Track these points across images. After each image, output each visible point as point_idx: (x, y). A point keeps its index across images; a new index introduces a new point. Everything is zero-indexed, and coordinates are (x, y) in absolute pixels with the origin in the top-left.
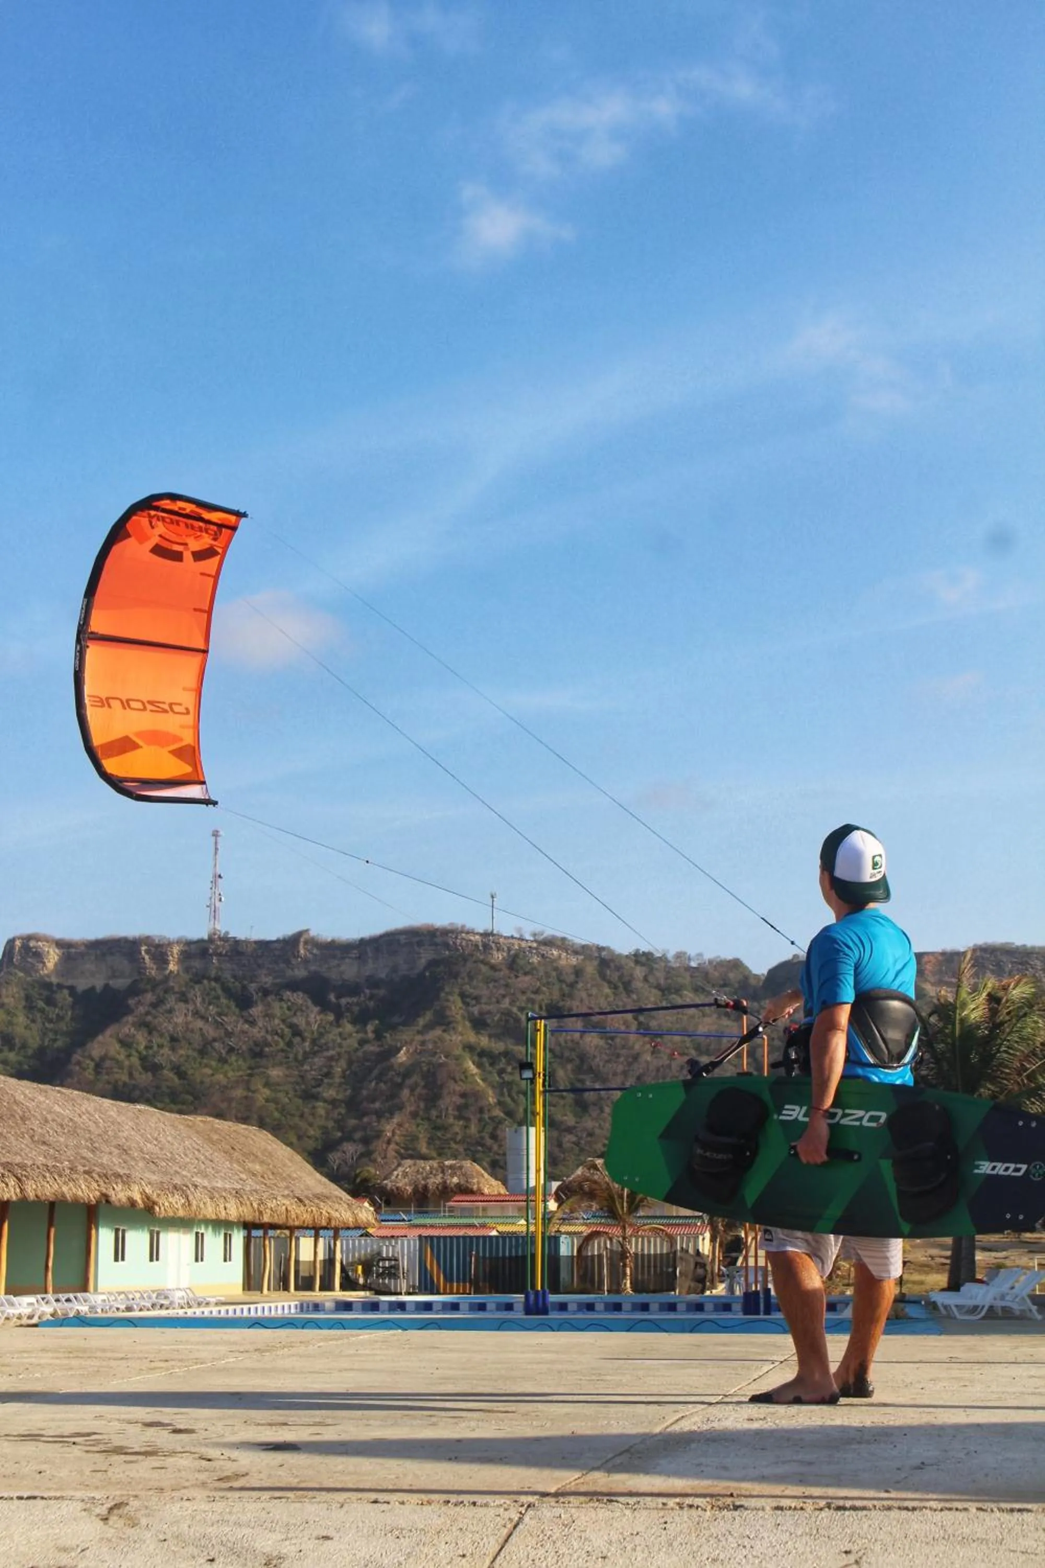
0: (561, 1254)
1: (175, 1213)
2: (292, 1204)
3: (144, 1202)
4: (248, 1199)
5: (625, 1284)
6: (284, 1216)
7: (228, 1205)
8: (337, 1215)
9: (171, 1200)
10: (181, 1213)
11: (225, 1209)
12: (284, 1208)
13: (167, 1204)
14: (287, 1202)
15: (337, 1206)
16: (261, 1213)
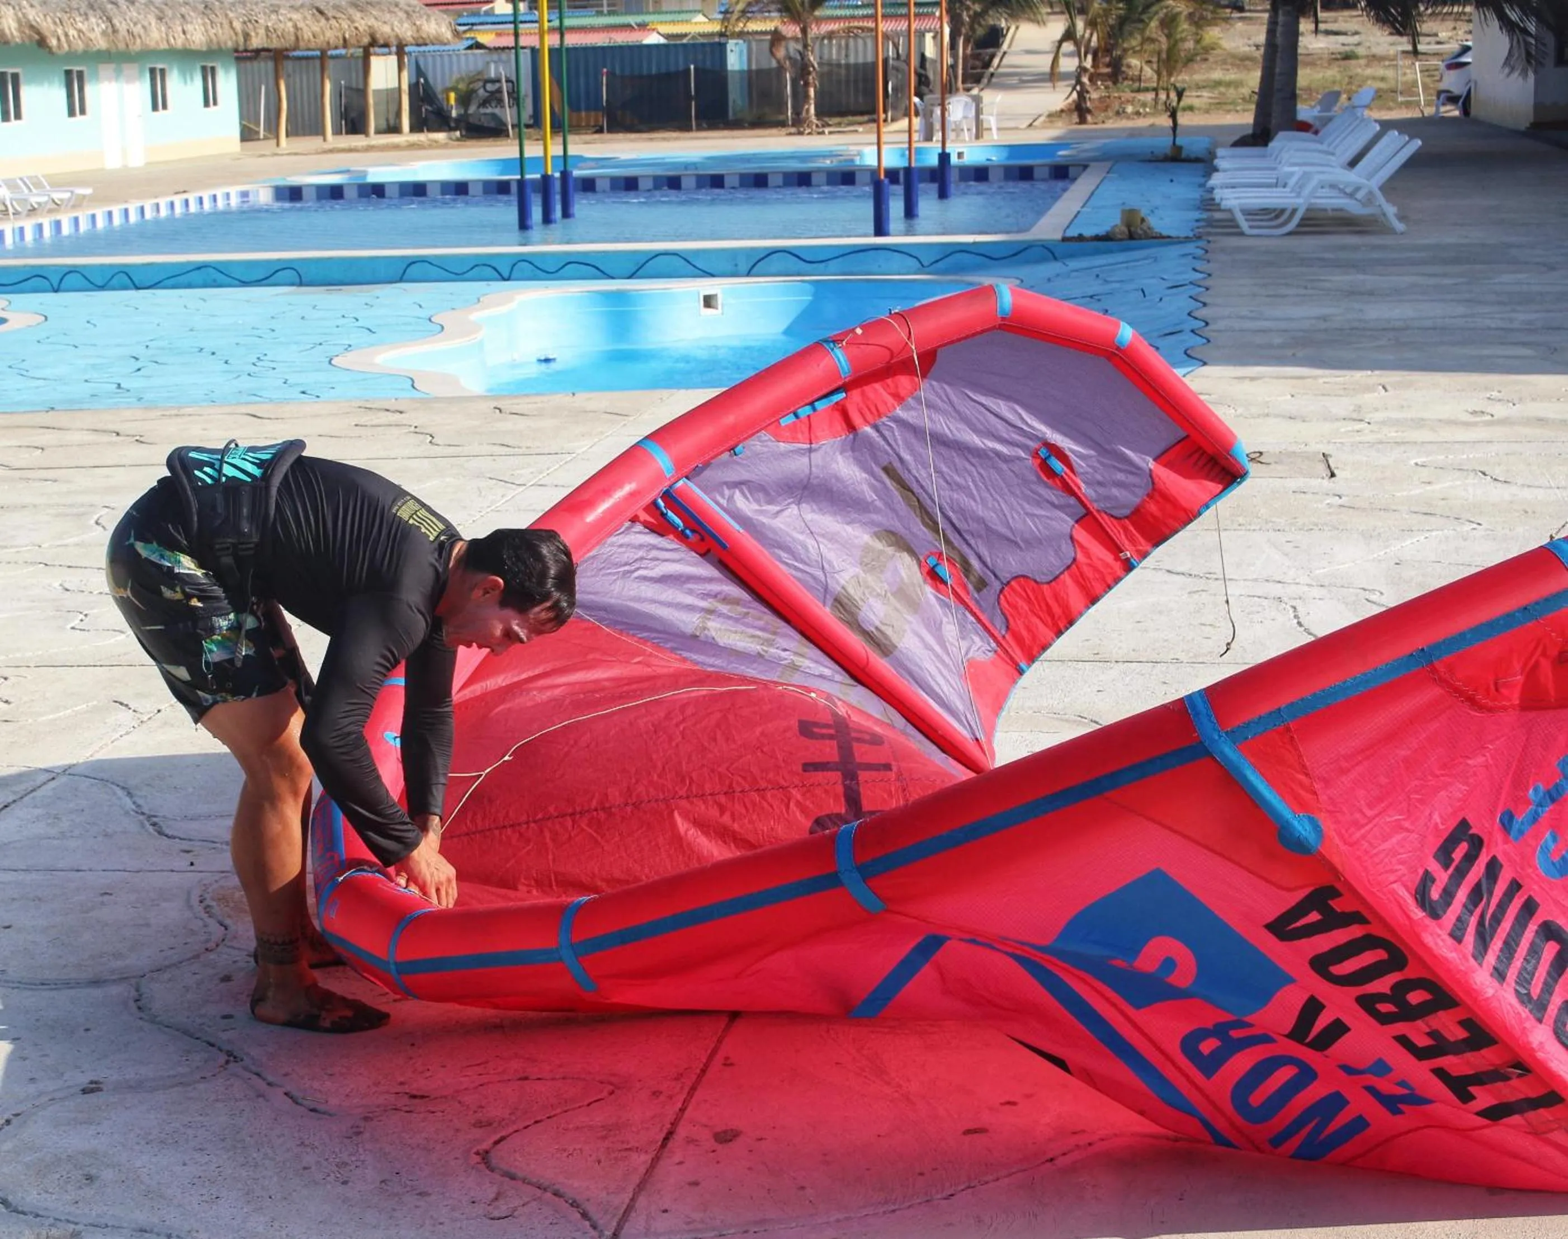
0: (729, 68)
1: (87, 45)
2: (305, 18)
3: (22, 32)
4: (226, 15)
5: (808, 111)
6: (293, 38)
7: (189, 28)
8: (386, 29)
9: (80, 25)
10: (102, 44)
11: (184, 32)
12: (290, 24)
13: (72, 32)
14: (296, 16)
15: (388, 16)
16: (247, 36)
